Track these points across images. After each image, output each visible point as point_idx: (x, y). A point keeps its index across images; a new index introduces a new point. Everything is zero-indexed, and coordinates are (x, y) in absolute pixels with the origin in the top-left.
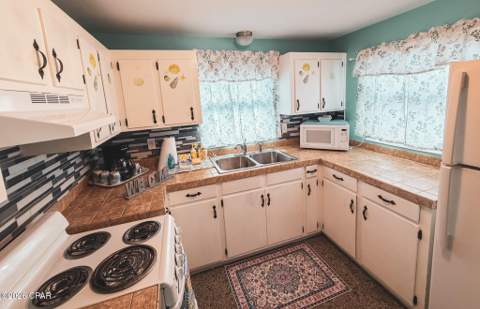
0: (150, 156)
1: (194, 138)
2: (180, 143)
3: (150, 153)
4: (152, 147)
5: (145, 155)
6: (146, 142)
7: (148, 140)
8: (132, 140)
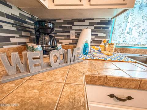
0: (70, 44)
1: (105, 35)
2: (93, 37)
3: (71, 41)
4: (73, 37)
5: (67, 42)
6: (69, 32)
7: (71, 31)
8: (61, 30)
